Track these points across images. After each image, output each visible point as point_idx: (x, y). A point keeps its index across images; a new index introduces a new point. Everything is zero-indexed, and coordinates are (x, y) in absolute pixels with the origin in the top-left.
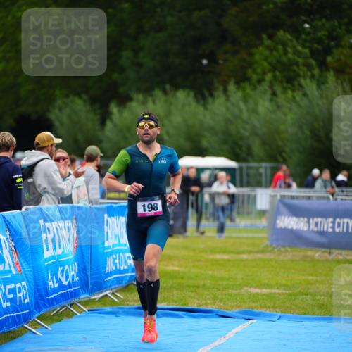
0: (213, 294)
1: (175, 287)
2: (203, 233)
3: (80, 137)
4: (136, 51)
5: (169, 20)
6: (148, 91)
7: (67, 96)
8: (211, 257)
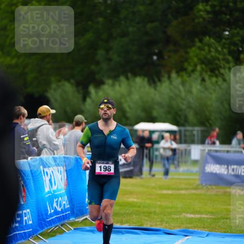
0: (160, 218)
1: (134, 213)
2: (154, 176)
3: (68, 109)
5: (131, 29)
7: (60, 81)
8: (159, 192)
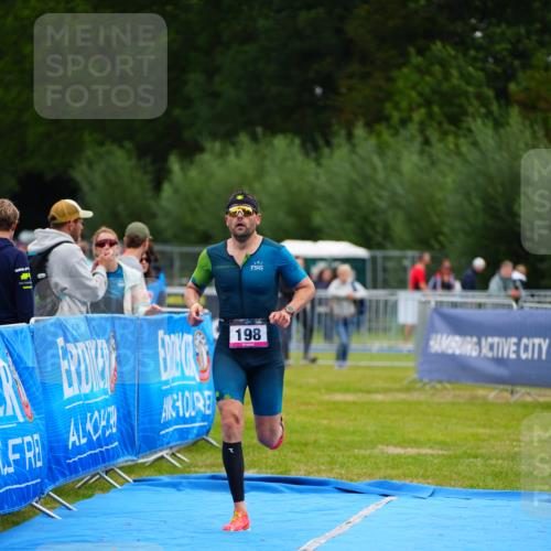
0: (329, 456)
2: (314, 360)
4: (211, 74)
5: (261, 23)
6: (229, 137)
7: (102, 144)
